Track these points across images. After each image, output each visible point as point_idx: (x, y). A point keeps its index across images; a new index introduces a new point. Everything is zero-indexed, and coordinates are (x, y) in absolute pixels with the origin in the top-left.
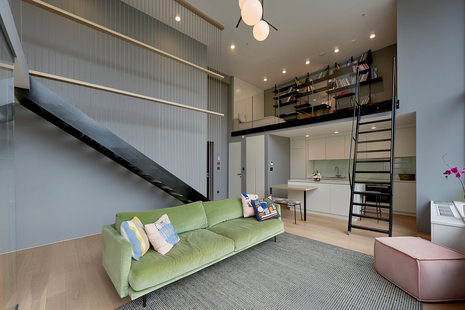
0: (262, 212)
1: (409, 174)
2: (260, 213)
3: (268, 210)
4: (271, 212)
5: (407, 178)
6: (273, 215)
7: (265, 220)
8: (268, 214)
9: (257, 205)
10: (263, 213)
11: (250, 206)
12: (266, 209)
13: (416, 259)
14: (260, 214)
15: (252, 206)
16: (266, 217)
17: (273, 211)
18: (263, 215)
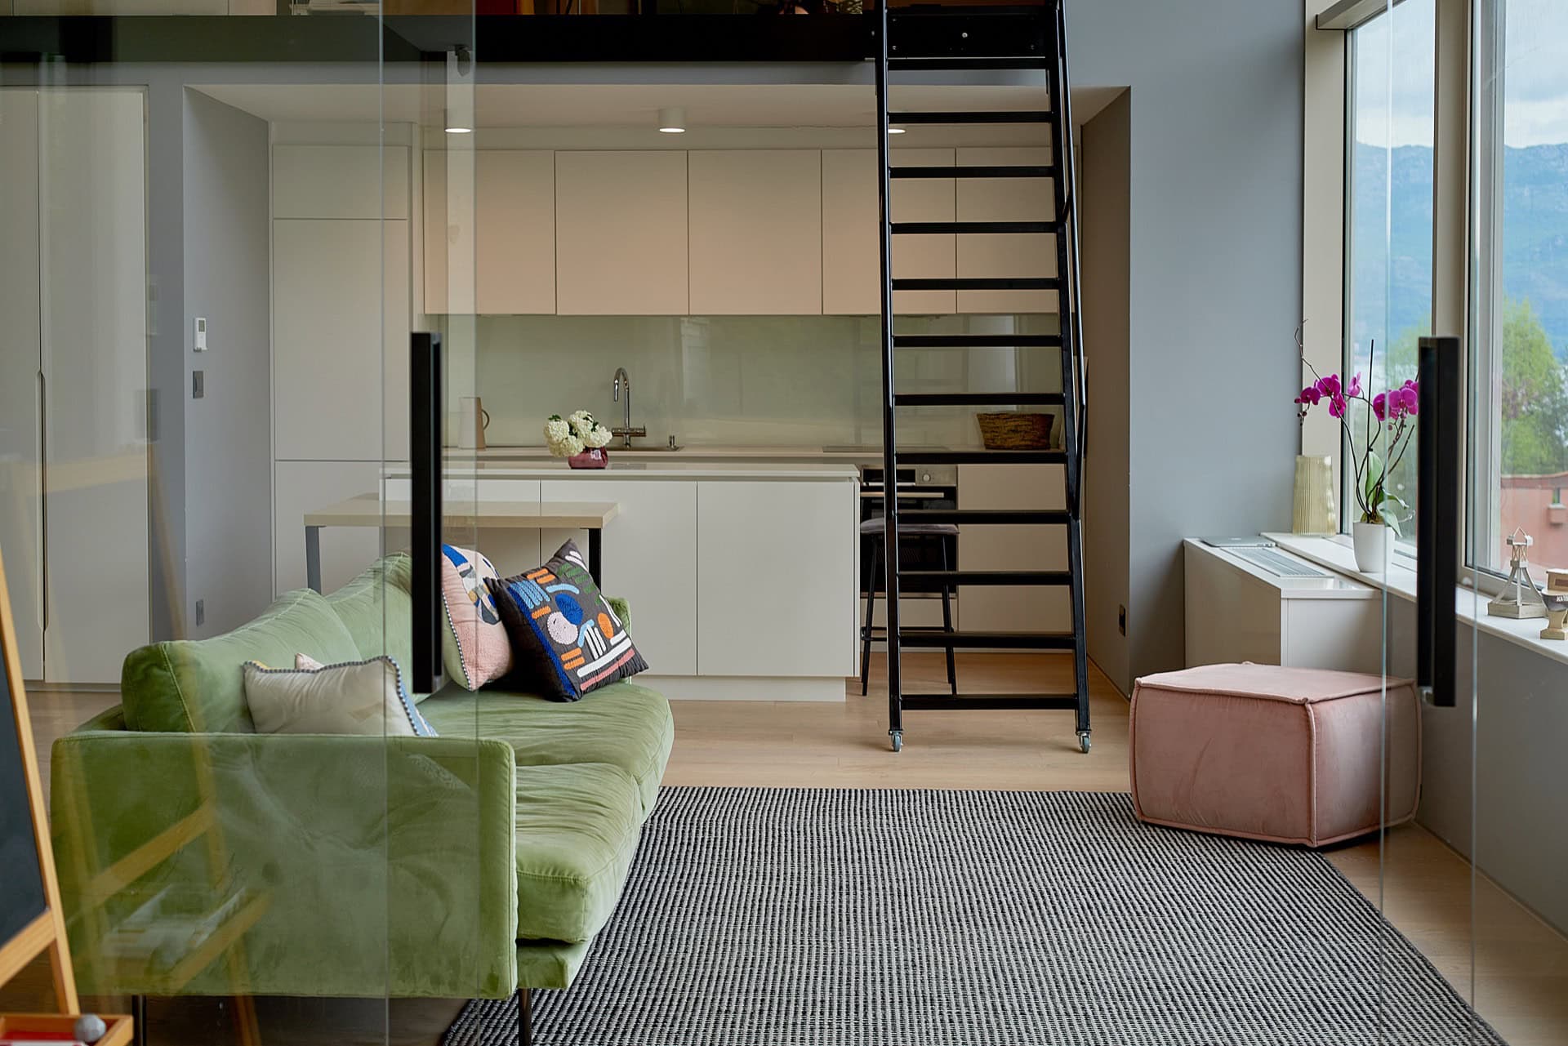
0: (575, 645)
1: (1032, 415)
2: (567, 648)
3: (596, 629)
4: (613, 641)
5: (1023, 440)
6: (621, 662)
7: (597, 686)
8: (601, 654)
9: (538, 604)
10: (578, 652)
11: (487, 617)
12: (589, 625)
13: (1302, 705)
14: (565, 657)
15: (496, 615)
16: (596, 673)
17: (615, 634)
18: (582, 660)
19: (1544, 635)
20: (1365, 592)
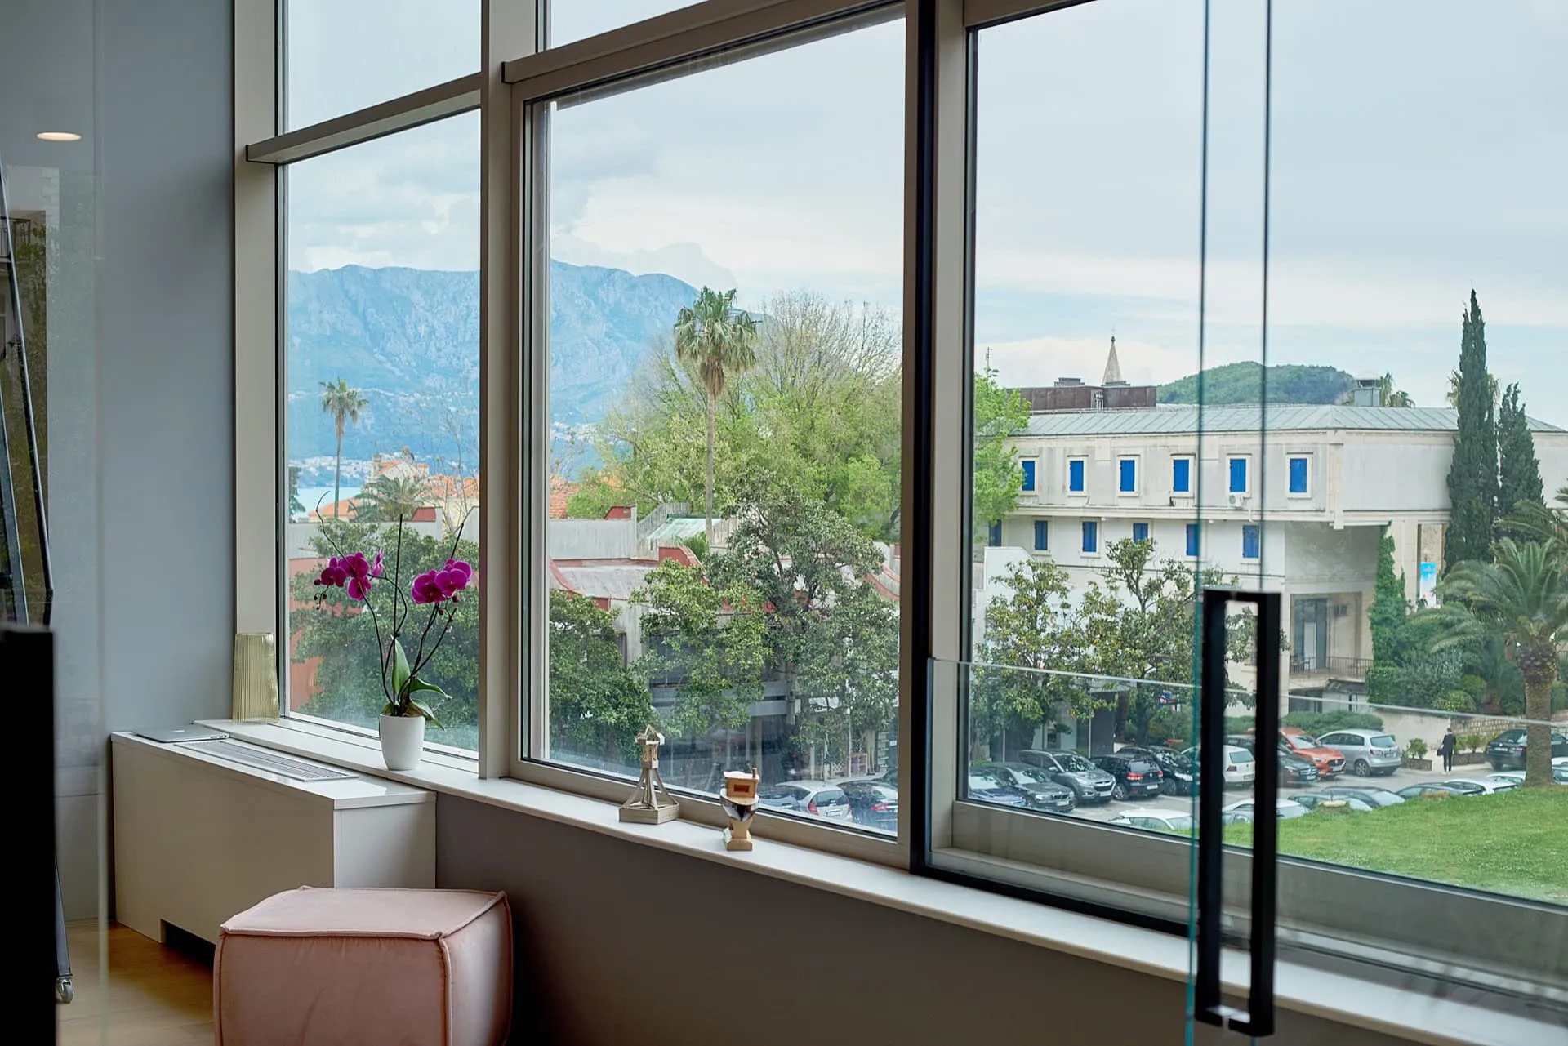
13: (436, 941)
19: (730, 847)
20: (416, 795)
